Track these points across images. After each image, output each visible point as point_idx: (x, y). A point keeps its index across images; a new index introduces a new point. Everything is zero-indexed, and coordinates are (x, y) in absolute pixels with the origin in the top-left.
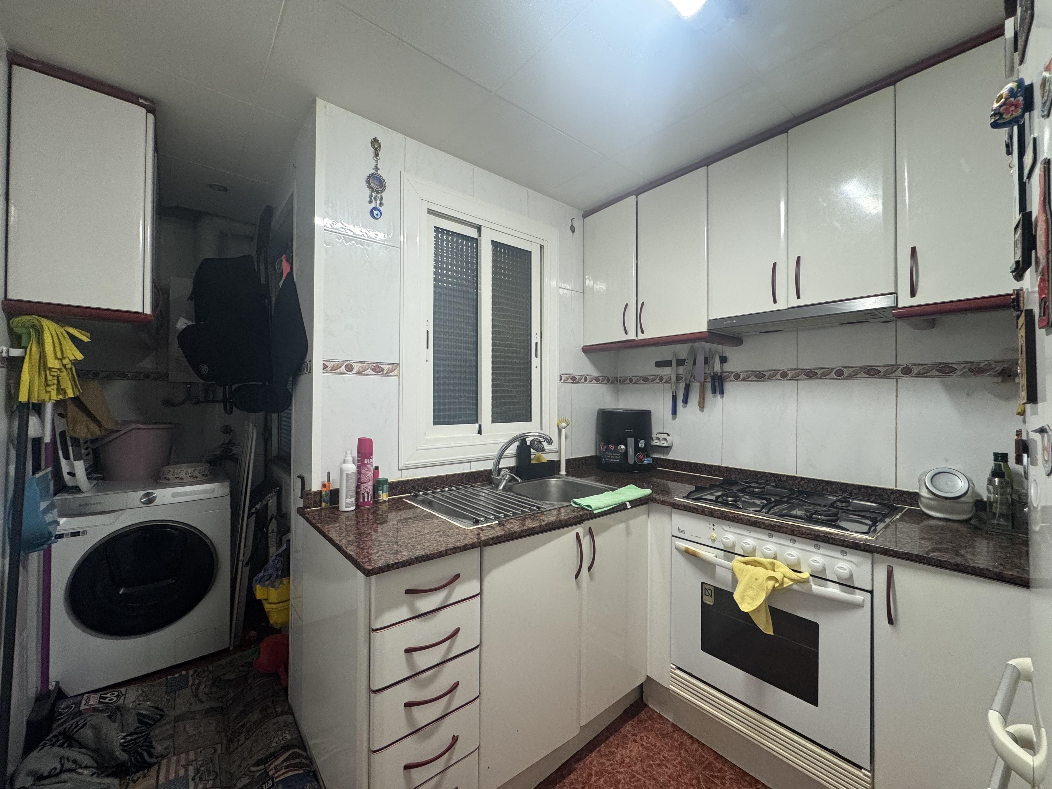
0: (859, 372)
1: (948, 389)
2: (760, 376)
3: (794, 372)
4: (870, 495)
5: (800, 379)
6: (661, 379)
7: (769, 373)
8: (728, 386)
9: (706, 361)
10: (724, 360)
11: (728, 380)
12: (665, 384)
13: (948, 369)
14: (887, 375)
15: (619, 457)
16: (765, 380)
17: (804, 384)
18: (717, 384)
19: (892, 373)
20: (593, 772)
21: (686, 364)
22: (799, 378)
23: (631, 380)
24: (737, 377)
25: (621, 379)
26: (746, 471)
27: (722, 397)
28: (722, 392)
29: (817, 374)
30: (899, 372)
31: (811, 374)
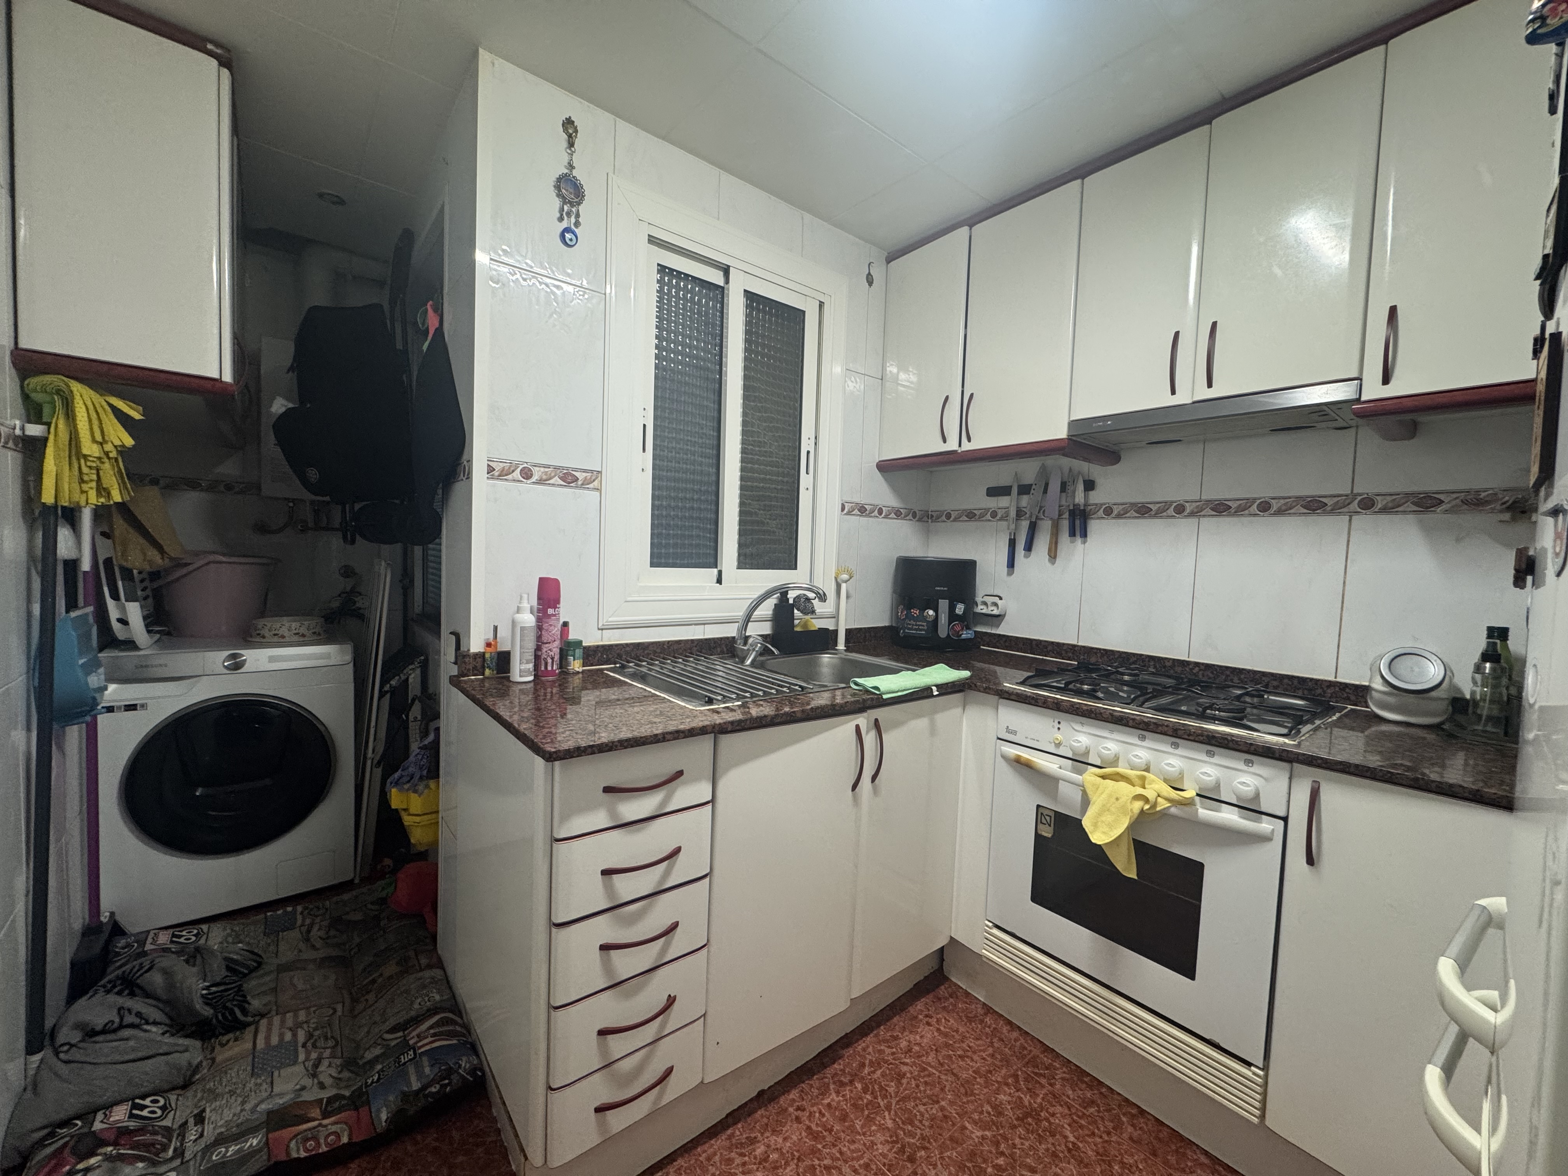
0: (1294, 504)
1: (1428, 531)
2: (1143, 511)
3: (1195, 505)
4: (1296, 689)
5: (1204, 516)
6: (994, 514)
7: (1158, 505)
8: (1094, 526)
9: (1064, 487)
10: (1090, 485)
11: (1095, 516)
12: (999, 522)
13: (1430, 502)
14: (1336, 510)
15: (926, 628)
16: (1151, 517)
17: (1210, 524)
18: (1078, 522)
19: (1344, 507)
20: (867, 1062)
21: (1032, 491)
22: (1202, 513)
23: (948, 516)
24: (1108, 512)
25: (934, 514)
26: (1112, 652)
27: (1084, 543)
28: (1084, 535)
29: (1231, 507)
30: (1355, 506)
31: (1221, 508)
